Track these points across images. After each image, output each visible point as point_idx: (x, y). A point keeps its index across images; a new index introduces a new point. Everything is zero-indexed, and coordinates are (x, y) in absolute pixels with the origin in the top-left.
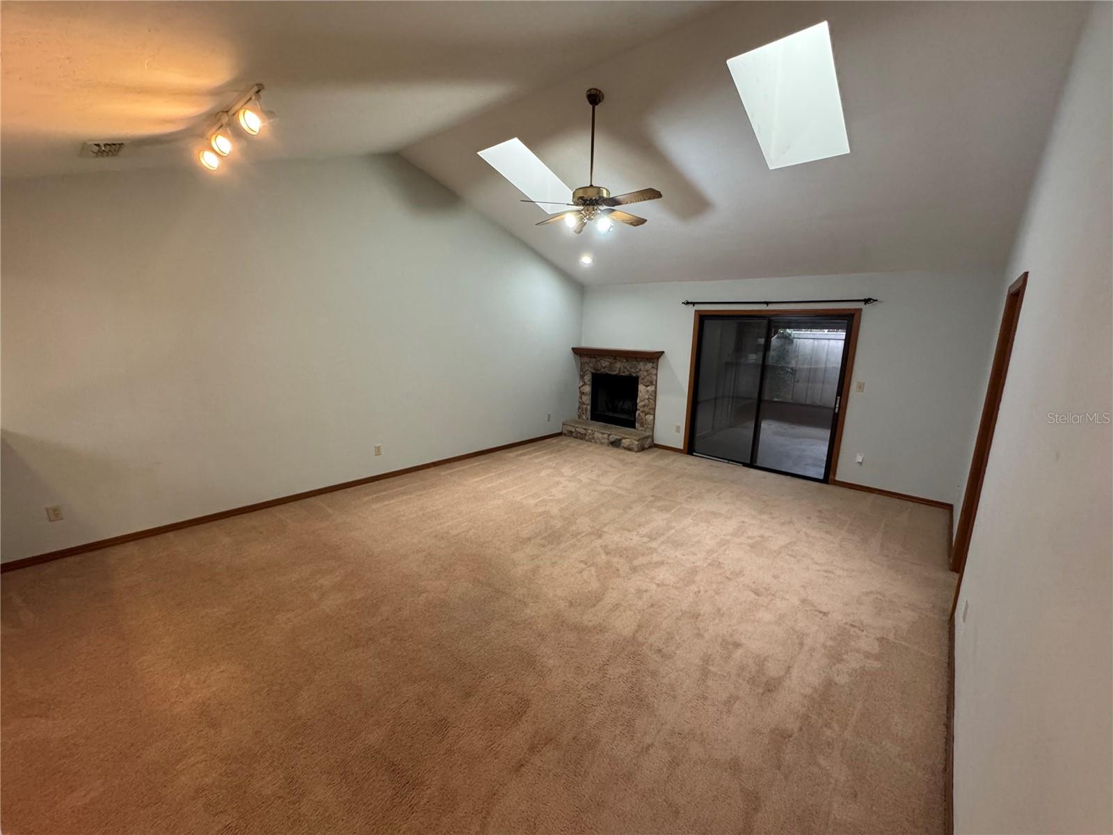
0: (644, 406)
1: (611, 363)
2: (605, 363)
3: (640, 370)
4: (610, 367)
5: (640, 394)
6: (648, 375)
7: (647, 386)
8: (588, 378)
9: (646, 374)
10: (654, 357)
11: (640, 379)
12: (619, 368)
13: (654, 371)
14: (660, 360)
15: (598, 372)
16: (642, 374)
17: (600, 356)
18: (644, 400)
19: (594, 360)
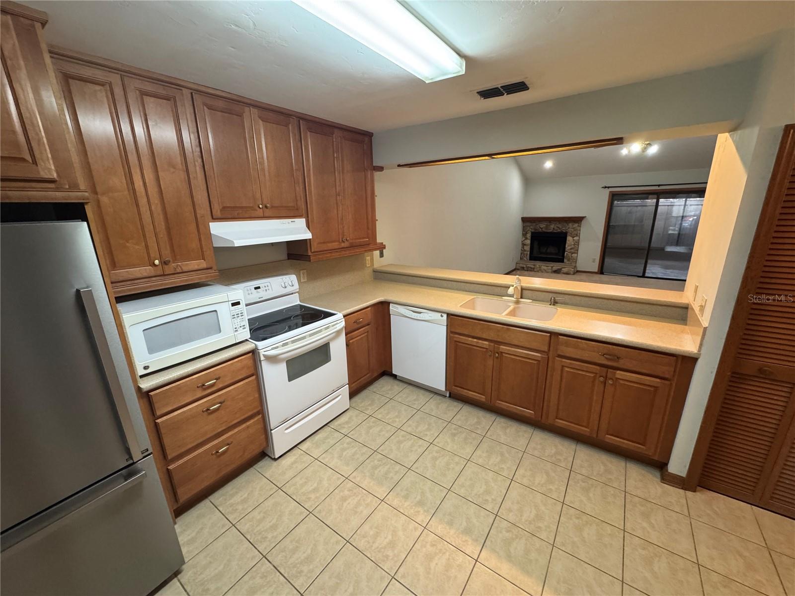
0: (571, 249)
1: (547, 225)
2: (543, 226)
3: (569, 228)
4: (547, 227)
5: (567, 242)
6: (575, 230)
7: (573, 237)
8: (529, 235)
9: (573, 230)
10: (578, 220)
11: (568, 234)
12: (553, 228)
13: (578, 228)
14: (582, 222)
15: (537, 231)
16: (571, 230)
17: (540, 221)
18: (571, 245)
19: (534, 224)
